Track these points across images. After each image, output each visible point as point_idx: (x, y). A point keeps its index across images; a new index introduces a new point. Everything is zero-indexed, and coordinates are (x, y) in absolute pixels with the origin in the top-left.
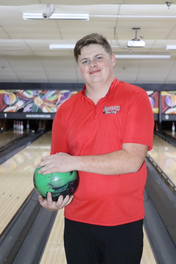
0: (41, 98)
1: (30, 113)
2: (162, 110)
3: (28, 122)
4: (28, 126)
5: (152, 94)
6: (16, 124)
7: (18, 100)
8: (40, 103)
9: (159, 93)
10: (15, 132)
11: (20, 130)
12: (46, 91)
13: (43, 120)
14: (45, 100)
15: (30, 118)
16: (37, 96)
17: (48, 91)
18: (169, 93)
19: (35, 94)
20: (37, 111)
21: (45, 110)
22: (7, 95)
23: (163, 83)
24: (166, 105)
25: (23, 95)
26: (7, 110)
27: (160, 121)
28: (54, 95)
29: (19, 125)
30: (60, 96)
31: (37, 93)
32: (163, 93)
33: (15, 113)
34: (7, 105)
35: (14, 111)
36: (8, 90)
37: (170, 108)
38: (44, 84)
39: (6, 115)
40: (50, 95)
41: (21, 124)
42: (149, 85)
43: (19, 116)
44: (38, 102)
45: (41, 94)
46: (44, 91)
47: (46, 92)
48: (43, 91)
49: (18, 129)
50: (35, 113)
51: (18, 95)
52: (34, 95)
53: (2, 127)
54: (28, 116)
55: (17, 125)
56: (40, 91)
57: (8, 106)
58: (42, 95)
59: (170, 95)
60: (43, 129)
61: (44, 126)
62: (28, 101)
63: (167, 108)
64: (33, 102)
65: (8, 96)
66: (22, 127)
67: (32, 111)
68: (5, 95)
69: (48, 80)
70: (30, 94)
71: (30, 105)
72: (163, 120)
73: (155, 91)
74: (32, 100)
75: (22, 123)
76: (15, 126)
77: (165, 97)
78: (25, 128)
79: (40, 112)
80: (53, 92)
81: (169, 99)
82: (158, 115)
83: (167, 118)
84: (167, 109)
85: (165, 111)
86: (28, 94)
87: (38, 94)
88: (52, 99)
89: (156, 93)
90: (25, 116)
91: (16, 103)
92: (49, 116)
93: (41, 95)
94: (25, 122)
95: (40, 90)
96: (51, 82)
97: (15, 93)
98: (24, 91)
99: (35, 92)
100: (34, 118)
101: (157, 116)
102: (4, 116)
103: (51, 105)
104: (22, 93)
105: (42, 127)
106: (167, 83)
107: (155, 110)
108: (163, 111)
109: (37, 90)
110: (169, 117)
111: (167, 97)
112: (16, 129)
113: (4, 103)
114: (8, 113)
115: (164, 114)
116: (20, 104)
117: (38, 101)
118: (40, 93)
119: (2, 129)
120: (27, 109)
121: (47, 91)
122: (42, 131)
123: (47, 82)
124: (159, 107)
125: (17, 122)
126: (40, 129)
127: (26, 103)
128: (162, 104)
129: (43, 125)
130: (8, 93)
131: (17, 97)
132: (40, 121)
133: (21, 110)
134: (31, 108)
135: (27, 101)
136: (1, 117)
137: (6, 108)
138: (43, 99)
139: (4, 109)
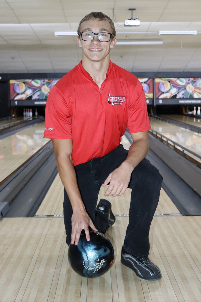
0: (48, 86)
1: (38, 100)
2: (156, 95)
3: (36, 109)
4: (36, 114)
5: (147, 81)
6: (26, 111)
7: (27, 89)
8: (47, 91)
9: (153, 79)
10: (24, 118)
11: (30, 116)
15: (38, 104)
16: (44, 85)
17: (54, 80)
18: (163, 80)
19: (43, 83)
20: (44, 98)
22: (17, 84)
23: (156, 71)
24: (159, 90)
25: (32, 84)
26: (17, 98)
27: (155, 104)
29: (29, 112)
31: (44, 82)
32: (157, 80)
33: (25, 100)
34: (17, 93)
35: (24, 99)
36: (18, 80)
37: (163, 93)
38: (50, 74)
39: (16, 103)
41: (30, 111)
42: (144, 73)
43: (29, 103)
45: (48, 82)
46: (51, 79)
47: (52, 81)
48: (49, 80)
49: (28, 116)
50: (42, 100)
51: (27, 85)
52: (41, 84)
53: (13, 114)
54: (36, 103)
55: (27, 112)
56: (47, 80)
57: (18, 94)
59: (163, 81)
62: (36, 89)
63: (160, 93)
64: (40, 90)
65: (18, 85)
66: (31, 114)
67: (40, 99)
68: (16, 85)
69: (54, 70)
70: (37, 83)
71: (38, 93)
72: (158, 104)
73: (149, 79)
75: (31, 110)
76: (24, 113)
77: (159, 83)
78: (34, 115)
81: (163, 85)
82: (153, 100)
83: (161, 102)
84: (161, 94)
85: (159, 96)
87: (45, 83)
89: (151, 80)
90: (34, 103)
91: (25, 91)
93: (48, 84)
94: (34, 108)
95: (46, 79)
96: (56, 72)
97: (24, 83)
98: (32, 81)
99: (42, 81)
100: (42, 104)
101: (151, 101)
102: (15, 103)
104: (31, 82)
106: (159, 71)
107: (151, 95)
108: (158, 96)
109: (44, 79)
110: (162, 101)
111: (161, 83)
112: (26, 116)
113: (14, 92)
114: (18, 101)
115: (158, 99)
116: (29, 92)
117: (45, 89)
118: (46, 82)
119: (13, 115)
120: (35, 97)
123: (53, 72)
124: (153, 93)
125: (27, 110)
127: (34, 91)
128: (156, 90)
130: (18, 83)
131: (26, 86)
133: (30, 98)
134: (39, 96)
135: (35, 89)
136: (12, 105)
137: (16, 96)
138: (49, 88)
139: (15, 97)
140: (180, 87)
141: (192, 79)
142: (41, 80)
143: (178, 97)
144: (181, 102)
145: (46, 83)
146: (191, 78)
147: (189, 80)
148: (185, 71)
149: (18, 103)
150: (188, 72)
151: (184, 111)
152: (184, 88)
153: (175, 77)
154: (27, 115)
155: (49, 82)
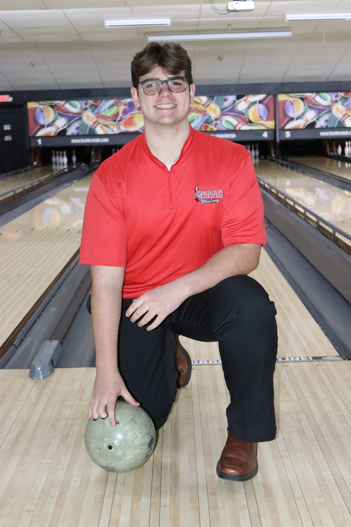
0: (93, 112)
1: (77, 136)
2: (280, 123)
3: (74, 151)
4: (74, 159)
5: (264, 99)
6: (56, 156)
7: (57, 117)
8: (92, 121)
9: (275, 96)
10: (54, 167)
11: (63, 164)
12: (99, 101)
13: (97, 147)
14: (99, 115)
15: (78, 143)
16: (86, 109)
17: (104, 101)
18: (291, 97)
19: (84, 106)
20: (87, 133)
21: (99, 130)
22: (40, 109)
23: (280, 81)
24: (286, 115)
25: (65, 108)
26: (41, 133)
27: (278, 140)
28: (112, 106)
29: (61, 157)
30: (122, 108)
31: (86, 104)
32: (281, 97)
33: (54, 136)
34: (40, 125)
35: (53, 134)
36: (41, 102)
37: (292, 119)
38: (96, 90)
39: (40, 141)
40: (107, 107)
41: (63, 156)
42: (259, 85)
43: (60, 142)
44: (89, 118)
45: (93, 105)
46: (97, 100)
47: (101, 102)
48: (95, 101)
49: (60, 164)
50: (84, 136)
51: (57, 110)
52: (81, 108)
53: (35, 161)
54: (74, 141)
55: (58, 157)
56: (91, 102)
57: (43, 126)
58: (94, 107)
59: (291, 99)
60: (97, 161)
62: (74, 117)
63: (287, 120)
64: (81, 119)
65: (42, 111)
66: (65, 160)
67: (81, 134)
68: (37, 110)
69: (103, 84)
70: (75, 107)
71: (77, 124)
72: (283, 138)
73: (268, 95)
74: (78, 117)
75: (65, 153)
76: (54, 159)
77: (284, 102)
78: (70, 162)
79: (92, 134)
80: (111, 102)
81: (291, 106)
82: (275, 131)
83: (288, 135)
84: (288, 122)
86: (73, 107)
87: (88, 106)
88: (110, 113)
89: (270, 97)
90: (70, 142)
91: (54, 121)
92: (106, 140)
93: (93, 107)
94: (70, 150)
95: (90, 100)
96: (107, 86)
97: (52, 107)
98: (65, 103)
99: (83, 103)
100: (84, 143)
101: (272, 133)
102: (38, 143)
103: (109, 123)
104: (63, 105)
105: (96, 158)
106: (285, 81)
107: (271, 124)
108: (283, 124)
109: (86, 100)
110: (291, 133)
111: (288, 103)
112: (56, 163)
113: (36, 122)
114: (43, 138)
115: (283, 130)
116: (61, 123)
117: (88, 117)
118: (90, 105)
119: (35, 163)
120: (71, 131)
121: (102, 100)
123: (101, 87)
124: (275, 119)
125: (57, 152)
126: (93, 161)
127: (69, 121)
128: (280, 115)
129: (97, 155)
130: (41, 107)
131: (55, 112)
132: (93, 149)
133: (63, 133)
134: (78, 128)
135: (71, 118)
136: (33, 145)
137: (39, 129)
138: (95, 114)
139: (36, 132)
140: (321, 108)
141: (341, 94)
142: (81, 101)
143: (318, 126)
144: (323, 134)
145: (90, 107)
146: (341, 92)
147: (337, 96)
148: (330, 80)
149: (42, 141)
150: (334, 82)
151: (328, 149)
152: (329, 109)
153: (312, 92)
154: (58, 163)
155: (94, 104)
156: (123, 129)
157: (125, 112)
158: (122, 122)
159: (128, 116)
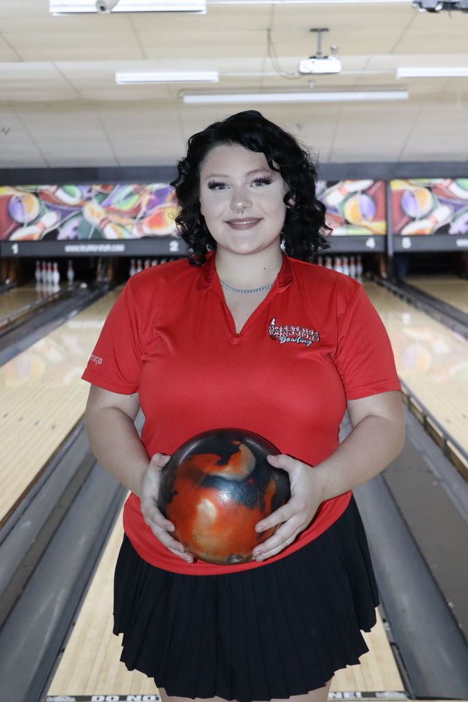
0: (100, 203)
1: (75, 241)
2: (394, 225)
3: (70, 263)
4: (71, 274)
5: (370, 188)
6: (41, 268)
7: (43, 210)
8: (98, 217)
9: (387, 183)
10: (38, 288)
11: (53, 283)
12: (110, 187)
13: (106, 259)
14: (109, 209)
15: (75, 253)
16: (89, 199)
17: (117, 187)
18: (411, 185)
19: (86, 195)
20: (90, 236)
21: (110, 233)
22: (17, 198)
23: (394, 159)
24: (403, 213)
25: (57, 198)
26: (18, 235)
27: (391, 252)
28: (130, 195)
29: (50, 271)
30: (146, 198)
31: (90, 191)
32: (396, 185)
33: (38, 241)
34: (17, 223)
35: (36, 237)
36: (19, 188)
37: (413, 219)
38: (105, 169)
39: (15, 248)
40: (122, 196)
41: (52, 269)
42: (362, 165)
43: (49, 250)
44: (94, 213)
45: (100, 193)
46: (108, 185)
47: (113, 188)
48: (104, 187)
49: (47, 282)
50: (85, 241)
51: (43, 199)
52: (82, 197)
53: (7, 277)
54: (70, 249)
55: (44, 272)
56: (97, 188)
57: (21, 225)
58: (103, 196)
59: (412, 189)
60: (106, 279)
61: (110, 272)
62: (70, 212)
63: (405, 220)
64: (80, 214)
65: (20, 201)
66: (56, 276)
67: (80, 237)
68: (13, 200)
69: (117, 160)
70: (72, 195)
71: (75, 223)
72: (398, 249)
73: (376, 181)
74: (78, 210)
75: (55, 265)
76: (38, 274)
77: (401, 194)
78: (63, 279)
79: (99, 238)
80: (129, 188)
81: (411, 199)
82: (386, 237)
83: (407, 244)
84: (407, 224)
85: (402, 228)
86: (70, 195)
87: (92, 194)
88: (128, 206)
89: (379, 184)
90: (64, 250)
91: (39, 217)
92: (120, 248)
93: (100, 197)
94: (63, 262)
95: (97, 184)
96: (123, 164)
97: (36, 194)
98: (57, 189)
99: (85, 189)
100: (85, 252)
101: (381, 241)
102: (12, 250)
103: (126, 220)
104: (54, 193)
105: (105, 275)
106: (404, 159)
107: (379, 227)
108: (398, 227)
109: (91, 185)
110: (412, 242)
111: (406, 195)
112: (41, 281)
113: (10, 218)
114: (21, 243)
115: (399, 236)
116: (50, 220)
117: (92, 211)
118: (96, 193)
119: (8, 282)
120: (67, 232)
121: (115, 186)
122: (104, 283)
123: (114, 164)
124: (386, 218)
125: (44, 264)
126: (99, 279)
127: (63, 217)
128: (394, 212)
129: (106, 271)
130: (19, 194)
131: (40, 204)
132: (100, 261)
133: (52, 235)
134: (76, 229)
135: (66, 212)
136: (5, 253)
137: (15, 230)
138: (104, 207)
139: (11, 234)
140: (458, 202)
142: (82, 187)
143: (454, 230)
144: (462, 243)
145: (96, 196)
149: (19, 248)
153: (445, 177)
154: (44, 280)
155: (103, 191)
156: (147, 231)
157: (151, 204)
158: (146, 220)
159: (156, 210)
